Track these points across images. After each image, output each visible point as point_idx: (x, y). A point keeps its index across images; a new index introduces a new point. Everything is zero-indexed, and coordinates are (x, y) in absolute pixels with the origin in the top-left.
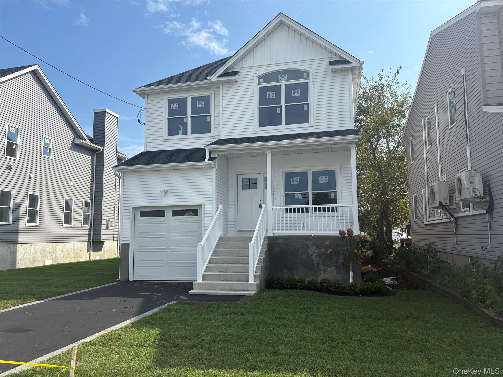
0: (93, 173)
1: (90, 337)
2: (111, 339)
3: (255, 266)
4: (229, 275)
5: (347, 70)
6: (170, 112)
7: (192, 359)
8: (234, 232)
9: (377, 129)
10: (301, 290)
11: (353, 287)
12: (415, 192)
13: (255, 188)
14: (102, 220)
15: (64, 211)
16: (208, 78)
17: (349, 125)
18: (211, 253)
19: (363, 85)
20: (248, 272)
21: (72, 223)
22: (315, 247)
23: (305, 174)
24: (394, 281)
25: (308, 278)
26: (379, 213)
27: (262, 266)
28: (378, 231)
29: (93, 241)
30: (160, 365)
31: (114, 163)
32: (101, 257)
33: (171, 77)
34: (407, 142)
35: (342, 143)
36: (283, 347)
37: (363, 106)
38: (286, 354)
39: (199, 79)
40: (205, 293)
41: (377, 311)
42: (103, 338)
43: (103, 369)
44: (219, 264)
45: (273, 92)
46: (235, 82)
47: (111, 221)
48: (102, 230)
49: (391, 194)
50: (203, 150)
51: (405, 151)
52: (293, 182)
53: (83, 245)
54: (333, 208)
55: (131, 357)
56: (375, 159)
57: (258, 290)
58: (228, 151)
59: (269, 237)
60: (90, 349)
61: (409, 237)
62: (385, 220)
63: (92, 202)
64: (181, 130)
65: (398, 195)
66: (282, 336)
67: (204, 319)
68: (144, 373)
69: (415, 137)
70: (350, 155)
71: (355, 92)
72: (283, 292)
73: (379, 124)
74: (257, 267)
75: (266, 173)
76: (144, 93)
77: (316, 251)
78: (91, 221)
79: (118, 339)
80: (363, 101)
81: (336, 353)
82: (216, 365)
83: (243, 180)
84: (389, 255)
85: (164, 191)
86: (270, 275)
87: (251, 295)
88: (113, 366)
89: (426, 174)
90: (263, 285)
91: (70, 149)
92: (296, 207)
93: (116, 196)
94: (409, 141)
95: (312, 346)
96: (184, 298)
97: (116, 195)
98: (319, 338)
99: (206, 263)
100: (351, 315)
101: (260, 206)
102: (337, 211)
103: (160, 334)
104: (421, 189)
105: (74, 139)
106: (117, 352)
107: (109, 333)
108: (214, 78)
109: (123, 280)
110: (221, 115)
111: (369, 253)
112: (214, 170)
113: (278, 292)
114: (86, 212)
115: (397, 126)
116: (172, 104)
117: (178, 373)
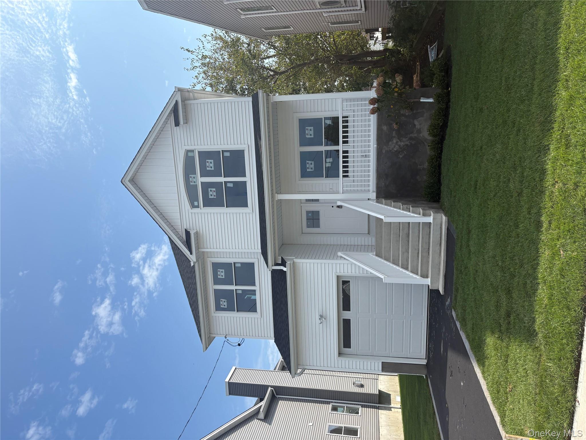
0: (298, 400)
1: (494, 417)
2: (498, 392)
3: (412, 214)
4: (422, 246)
5: (185, 106)
6: (230, 308)
7: (524, 296)
8: (370, 239)
9: (252, 70)
10: (442, 160)
11: (439, 98)
12: (326, 23)
13: (318, 213)
14: (354, 391)
15: (343, 435)
16: (192, 264)
17: (247, 103)
18: (395, 266)
19: (202, 87)
20: (419, 223)
21: (356, 426)
22: (390, 143)
23: (302, 154)
24: (433, 47)
25: (428, 151)
26: (351, 66)
27: (412, 207)
28: (372, 68)
29: (378, 402)
30: (532, 335)
31: (286, 374)
32: (397, 395)
33: (191, 307)
34: (268, 34)
35: (268, 112)
36: (511, 185)
37: (226, 86)
38: (521, 182)
39: (194, 275)
40: (443, 275)
41: (470, 69)
42: (496, 400)
43: (535, 404)
44: (408, 258)
45: (209, 191)
46: (197, 234)
47: (355, 381)
48: (366, 392)
49: (328, 53)
50: (274, 272)
51: (279, 36)
52: (312, 168)
53: (383, 415)
54: (343, 122)
55: (521, 370)
56: (287, 71)
57: (441, 211)
58: (275, 244)
59: (378, 197)
60: (510, 418)
61: (380, 29)
62: (359, 59)
63: (332, 402)
64: (250, 297)
65: (329, 44)
66: (497, 186)
67: (475, 279)
68: (541, 356)
69: (262, 25)
70: (281, 101)
71: (209, 96)
72: (445, 182)
73: (247, 68)
74: (413, 212)
75: (301, 200)
76: (208, 338)
77: (395, 141)
78: (355, 404)
79: (498, 384)
80: (220, 87)
81: (521, 121)
82: (533, 267)
83: (308, 227)
84: (401, 54)
85: (320, 319)
86: (424, 197)
87: (447, 220)
88: (532, 391)
89: (305, 11)
90: (435, 205)
91: (270, 424)
92: (341, 164)
93: (326, 374)
94: (266, 32)
95: (512, 149)
96: (449, 300)
97: (324, 374)
98: (502, 141)
99: (407, 272)
100: (474, 101)
101: (339, 207)
102: (347, 117)
103: (493, 333)
104: (322, 17)
105: (259, 419)
106: (515, 386)
107: (491, 394)
108: (193, 258)
109: (425, 372)
110: (234, 251)
111: (399, 78)
112: (296, 260)
113: (444, 188)
114: (344, 410)
115: (249, 47)
116: (221, 306)
117: (542, 314)
